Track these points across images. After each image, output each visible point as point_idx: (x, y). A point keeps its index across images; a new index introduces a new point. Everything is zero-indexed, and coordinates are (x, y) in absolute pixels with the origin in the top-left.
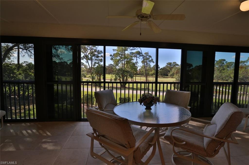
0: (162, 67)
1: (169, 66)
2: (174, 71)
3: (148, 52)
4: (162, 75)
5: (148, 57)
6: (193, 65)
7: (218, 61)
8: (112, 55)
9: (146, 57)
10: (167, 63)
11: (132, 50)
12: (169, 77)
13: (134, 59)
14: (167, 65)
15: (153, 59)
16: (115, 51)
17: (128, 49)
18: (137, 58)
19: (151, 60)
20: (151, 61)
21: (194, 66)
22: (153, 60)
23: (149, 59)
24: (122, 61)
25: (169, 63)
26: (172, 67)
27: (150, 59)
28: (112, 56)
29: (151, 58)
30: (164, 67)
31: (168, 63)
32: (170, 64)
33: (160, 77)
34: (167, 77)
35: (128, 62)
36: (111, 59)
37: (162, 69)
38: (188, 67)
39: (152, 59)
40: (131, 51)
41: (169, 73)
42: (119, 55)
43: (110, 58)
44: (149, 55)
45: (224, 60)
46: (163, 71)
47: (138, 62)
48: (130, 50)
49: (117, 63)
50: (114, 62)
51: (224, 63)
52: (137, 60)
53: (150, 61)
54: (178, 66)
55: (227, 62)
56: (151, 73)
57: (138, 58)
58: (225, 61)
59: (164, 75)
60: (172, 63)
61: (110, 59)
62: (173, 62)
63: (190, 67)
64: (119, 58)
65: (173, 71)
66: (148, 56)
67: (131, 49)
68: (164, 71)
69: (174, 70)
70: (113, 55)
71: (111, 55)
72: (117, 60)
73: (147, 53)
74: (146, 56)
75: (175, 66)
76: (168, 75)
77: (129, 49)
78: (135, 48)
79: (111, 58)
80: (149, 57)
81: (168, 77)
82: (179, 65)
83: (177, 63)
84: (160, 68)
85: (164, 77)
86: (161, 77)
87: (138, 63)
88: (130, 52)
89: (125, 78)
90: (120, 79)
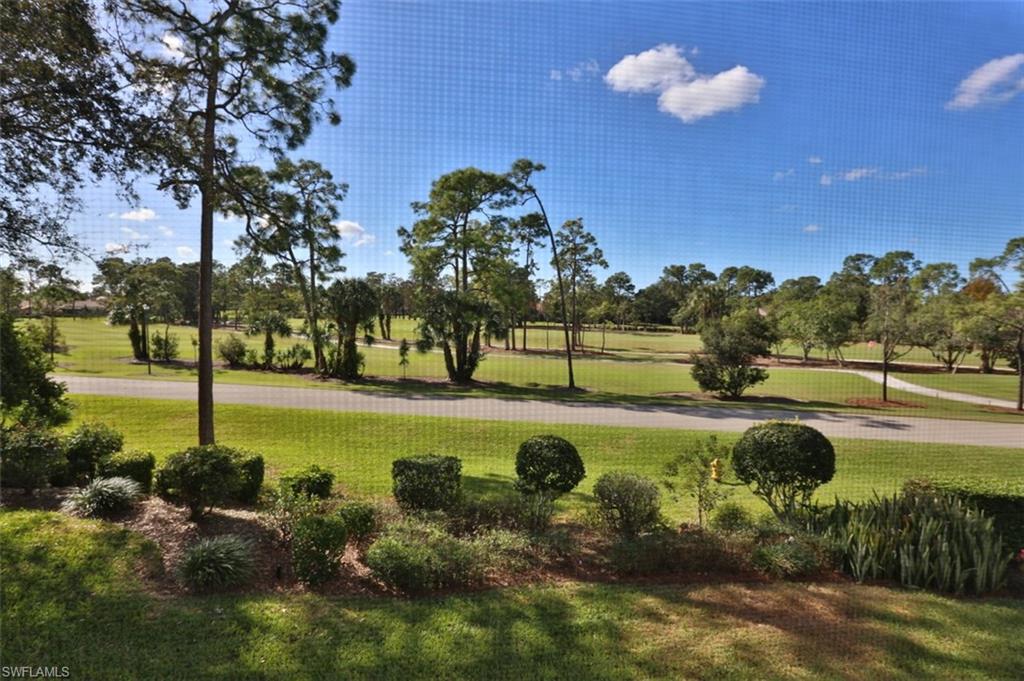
0: (644, 288)
1: (675, 279)
2: (695, 302)
3: (580, 219)
4: (643, 319)
5: (578, 240)
6: (773, 276)
7: (882, 259)
8: (410, 229)
9: (570, 241)
10: (666, 268)
11: (499, 208)
12: (675, 331)
13: (518, 250)
14: (663, 275)
15: (601, 251)
16: (422, 211)
17: (481, 201)
18: (532, 244)
19: (595, 253)
20: (595, 257)
21: (778, 283)
22: (601, 256)
23: (586, 249)
24: (453, 261)
25: (673, 267)
26: (686, 286)
27: (591, 249)
28: (409, 236)
29: (596, 244)
30: (653, 286)
31: (669, 267)
32: (678, 271)
33: (636, 330)
34: (664, 330)
35: (482, 266)
36: (402, 249)
37: (646, 296)
38: (755, 284)
39: (597, 249)
40: (497, 213)
41: (673, 310)
42: (441, 228)
43: (399, 242)
44: (585, 231)
45: (908, 256)
46: (649, 304)
47: (533, 265)
48: (492, 207)
49: (428, 266)
50: (413, 262)
51: (903, 270)
52: (529, 253)
53: (588, 259)
54: (712, 282)
55: (919, 262)
56: (593, 312)
57: (537, 244)
58: (911, 261)
59: (654, 320)
60: (688, 269)
61: (398, 251)
62: (691, 266)
63: (761, 286)
64: (442, 243)
65: (692, 304)
66: (582, 237)
67: (496, 203)
68: (652, 302)
69: (696, 298)
70: (414, 230)
71: (402, 232)
72: (428, 254)
73: (574, 223)
74: (571, 238)
75: (700, 281)
76: (669, 322)
77: (487, 203)
78: (515, 199)
79: (402, 245)
80: (586, 242)
81: (670, 331)
82: (718, 275)
83: (708, 268)
84: (636, 291)
85: (655, 330)
86: (642, 330)
87: (534, 269)
88: (494, 217)
89: (471, 337)
90: (446, 344)
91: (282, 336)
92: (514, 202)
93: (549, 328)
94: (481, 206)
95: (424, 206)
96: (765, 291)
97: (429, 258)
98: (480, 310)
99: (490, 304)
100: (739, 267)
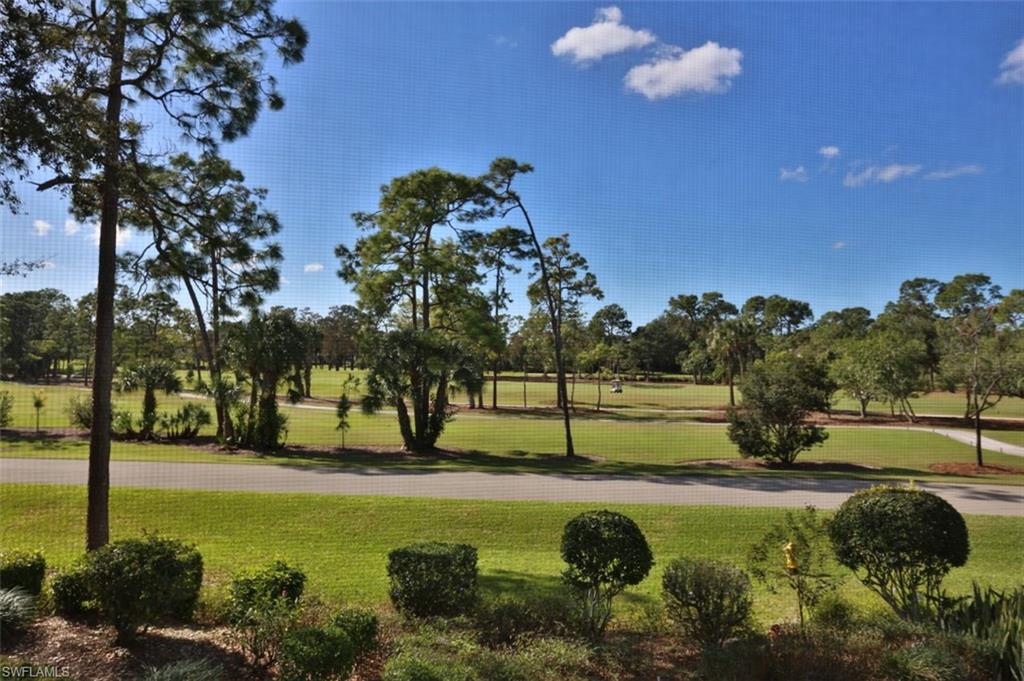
0: (643, 324)
1: (684, 314)
2: (717, 342)
3: (567, 235)
4: (642, 366)
5: (564, 263)
6: (810, 307)
7: (950, 284)
8: (352, 248)
9: (552, 265)
10: (672, 299)
11: (470, 221)
12: (686, 381)
13: (484, 276)
14: (669, 308)
15: (594, 277)
16: (368, 224)
17: (448, 211)
18: (503, 269)
19: (587, 279)
20: (587, 285)
21: (818, 315)
22: (595, 283)
23: (574, 274)
24: (410, 290)
25: (681, 297)
26: (700, 323)
27: (580, 275)
28: (350, 257)
29: (586, 268)
30: (656, 321)
31: (676, 298)
32: (688, 303)
33: (635, 380)
34: (667, 380)
35: (448, 296)
36: (340, 274)
37: (647, 336)
38: (788, 318)
39: (588, 274)
40: (466, 226)
41: (682, 353)
42: (396, 247)
43: (337, 264)
44: (572, 251)
45: (983, 280)
46: (650, 346)
47: (505, 296)
48: (461, 220)
49: (379, 297)
50: (360, 292)
51: (976, 298)
52: (500, 280)
53: (577, 288)
54: (733, 317)
55: (997, 288)
56: (584, 356)
57: (509, 268)
58: (988, 287)
59: (656, 367)
60: (700, 299)
62: (705, 295)
63: (796, 321)
64: (395, 267)
65: (713, 343)
66: (569, 258)
67: (467, 214)
68: (655, 343)
69: (717, 336)
70: (358, 249)
71: (341, 251)
72: (380, 280)
73: (558, 240)
74: (554, 260)
75: (717, 315)
76: (677, 369)
77: (455, 214)
78: (492, 209)
79: (341, 268)
80: (574, 265)
81: (679, 381)
82: (739, 307)
83: (727, 299)
84: (633, 329)
85: (660, 380)
86: (642, 380)
87: (506, 301)
88: (464, 232)
89: (434, 391)
90: (401, 400)
91: (168, 392)
92: (491, 213)
93: (526, 379)
94: (449, 217)
95: (369, 218)
96: (801, 327)
97: (381, 286)
98: (446, 354)
99: (460, 347)
100: (766, 297)
